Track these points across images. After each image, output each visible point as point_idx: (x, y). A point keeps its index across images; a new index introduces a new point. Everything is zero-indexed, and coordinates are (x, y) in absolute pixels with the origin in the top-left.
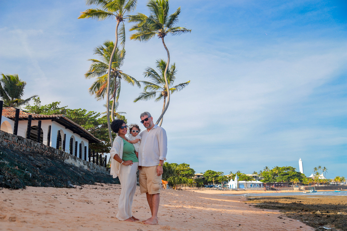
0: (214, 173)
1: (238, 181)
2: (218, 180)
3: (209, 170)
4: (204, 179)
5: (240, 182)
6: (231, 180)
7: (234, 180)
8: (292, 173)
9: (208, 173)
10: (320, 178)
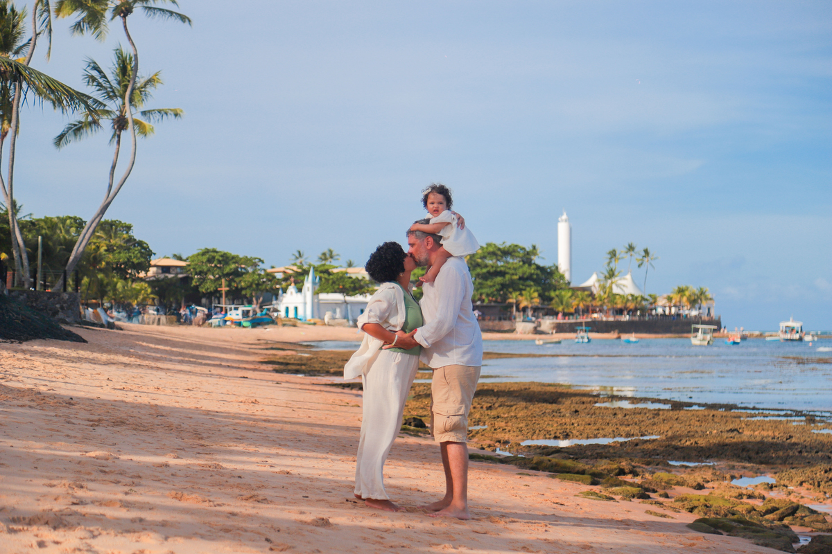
0: (226, 259)
1: (316, 293)
2: (242, 289)
3: (210, 247)
4: (187, 280)
5: (323, 296)
6: (292, 289)
7: (300, 290)
8: (520, 272)
9: (205, 259)
10: (616, 290)
